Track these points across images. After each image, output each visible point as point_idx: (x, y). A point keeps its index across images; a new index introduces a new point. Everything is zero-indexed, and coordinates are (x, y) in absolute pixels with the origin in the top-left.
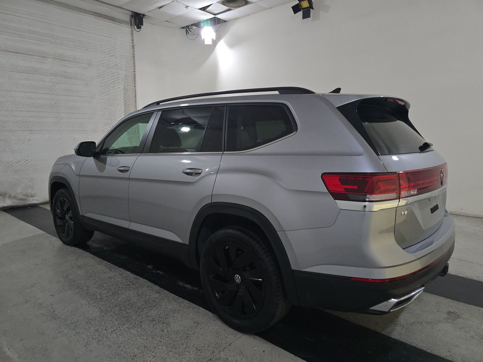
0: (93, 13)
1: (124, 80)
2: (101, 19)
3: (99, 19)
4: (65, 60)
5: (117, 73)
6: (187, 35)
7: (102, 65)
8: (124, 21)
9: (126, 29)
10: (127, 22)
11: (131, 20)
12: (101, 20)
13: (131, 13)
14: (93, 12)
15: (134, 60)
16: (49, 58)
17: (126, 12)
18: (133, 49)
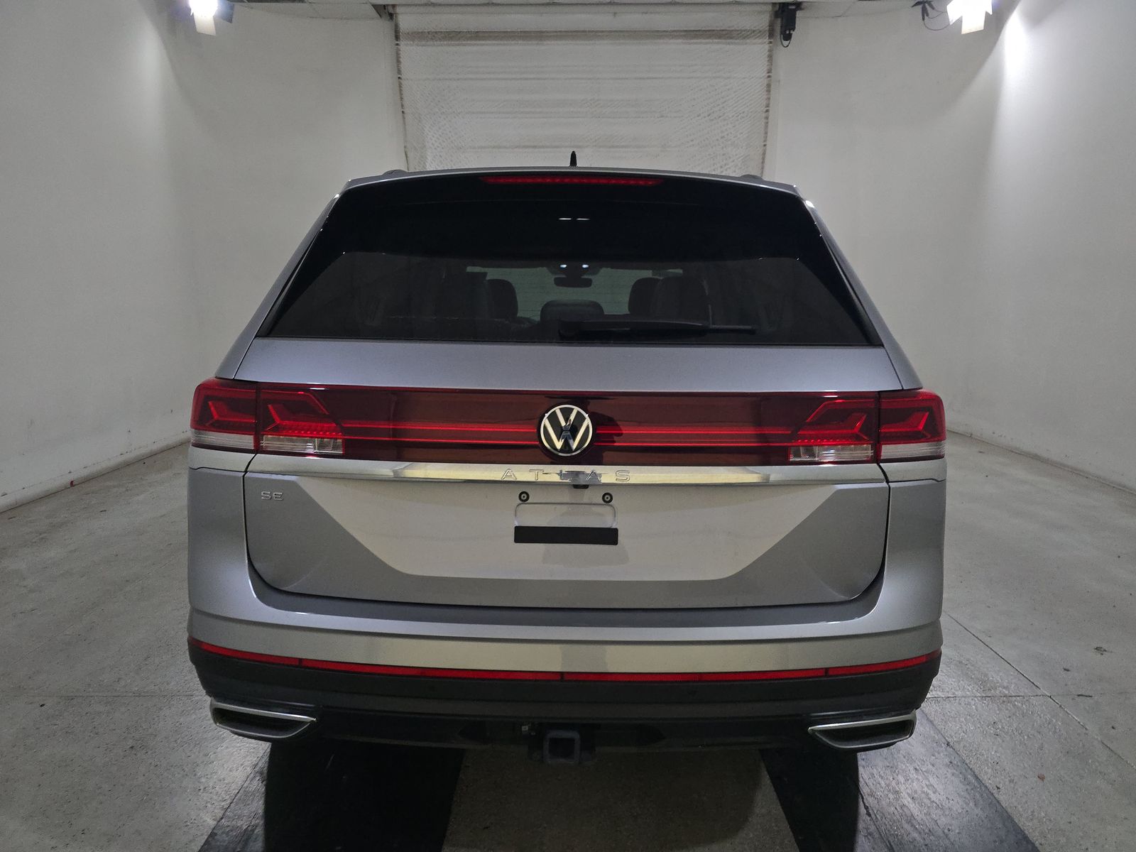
0: (683, 33)
1: (741, 168)
2: (699, 41)
3: (696, 43)
4: (617, 147)
5: (724, 155)
6: (923, 19)
7: (691, 143)
8: (754, 31)
9: (758, 48)
10: (760, 32)
11: (771, 26)
12: (701, 43)
13: (770, 8)
14: (681, 31)
15: (767, 118)
16: (587, 147)
17: (758, 8)
18: (769, 91)
